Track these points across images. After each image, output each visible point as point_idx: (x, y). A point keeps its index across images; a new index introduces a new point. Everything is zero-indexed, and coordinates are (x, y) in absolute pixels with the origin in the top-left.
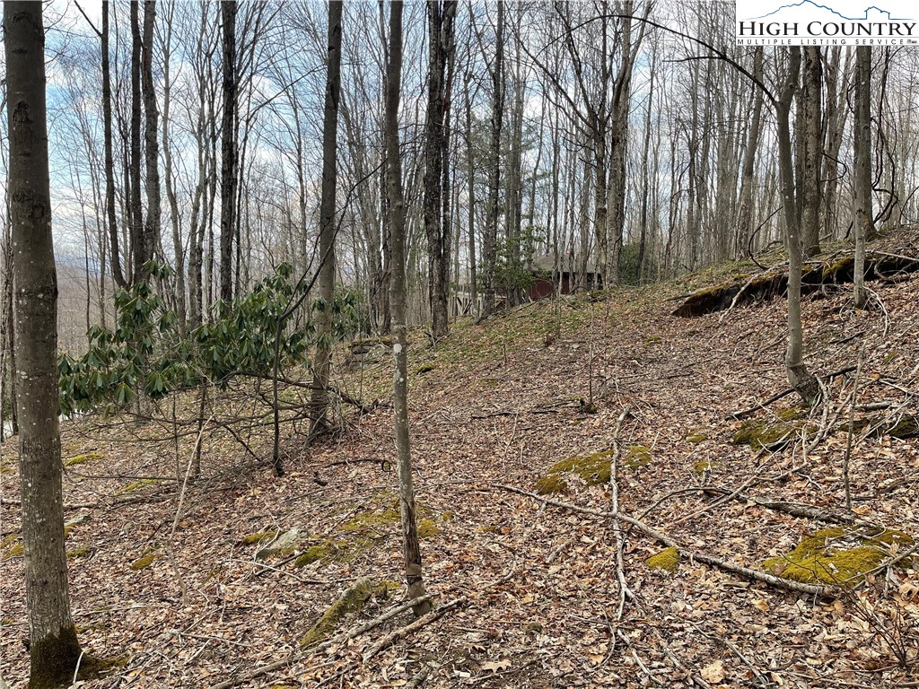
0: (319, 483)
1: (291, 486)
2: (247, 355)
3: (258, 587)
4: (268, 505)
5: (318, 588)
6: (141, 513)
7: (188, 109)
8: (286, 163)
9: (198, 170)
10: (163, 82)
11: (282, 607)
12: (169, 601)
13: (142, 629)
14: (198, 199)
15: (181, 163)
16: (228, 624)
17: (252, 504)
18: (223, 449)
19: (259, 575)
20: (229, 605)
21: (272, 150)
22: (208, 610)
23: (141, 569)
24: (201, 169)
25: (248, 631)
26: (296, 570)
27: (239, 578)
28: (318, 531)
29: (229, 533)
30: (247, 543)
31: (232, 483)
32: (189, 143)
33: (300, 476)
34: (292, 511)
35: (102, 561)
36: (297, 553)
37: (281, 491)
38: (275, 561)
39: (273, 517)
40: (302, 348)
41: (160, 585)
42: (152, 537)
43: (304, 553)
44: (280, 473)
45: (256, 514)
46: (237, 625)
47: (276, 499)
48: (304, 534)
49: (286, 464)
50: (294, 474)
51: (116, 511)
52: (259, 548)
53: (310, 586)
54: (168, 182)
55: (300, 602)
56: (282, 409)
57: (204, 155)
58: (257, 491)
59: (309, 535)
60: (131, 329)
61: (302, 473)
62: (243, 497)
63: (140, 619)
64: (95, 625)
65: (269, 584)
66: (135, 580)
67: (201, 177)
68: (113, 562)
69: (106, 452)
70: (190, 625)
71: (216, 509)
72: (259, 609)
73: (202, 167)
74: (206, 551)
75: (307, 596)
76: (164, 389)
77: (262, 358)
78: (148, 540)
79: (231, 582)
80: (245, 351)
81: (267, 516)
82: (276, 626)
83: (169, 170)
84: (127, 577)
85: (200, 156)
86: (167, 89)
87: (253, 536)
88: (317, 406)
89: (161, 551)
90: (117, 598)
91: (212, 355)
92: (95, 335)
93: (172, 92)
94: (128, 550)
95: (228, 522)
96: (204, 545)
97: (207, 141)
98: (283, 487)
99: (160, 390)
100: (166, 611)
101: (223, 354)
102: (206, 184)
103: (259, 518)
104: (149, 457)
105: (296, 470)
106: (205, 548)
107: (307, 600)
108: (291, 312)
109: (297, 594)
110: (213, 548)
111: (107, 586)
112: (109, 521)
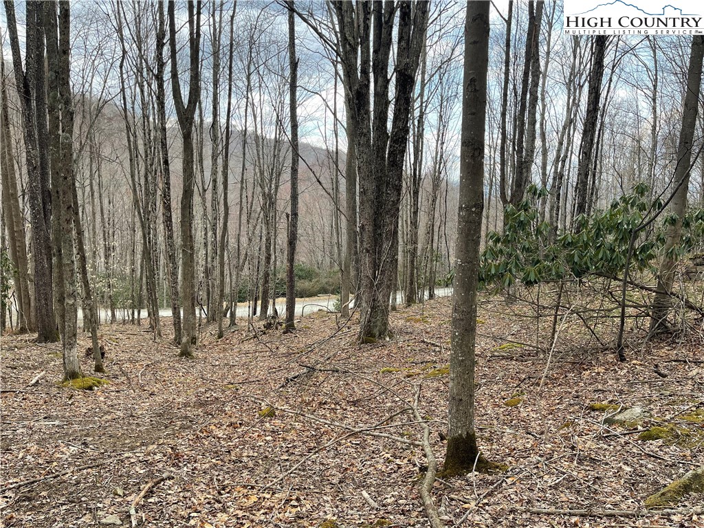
0: (660, 374)
1: (631, 371)
2: (602, 259)
3: (606, 446)
4: (610, 383)
5: (660, 463)
6: (510, 367)
7: (562, 66)
8: (641, 98)
9: (565, 113)
10: (546, 48)
11: (628, 469)
12: (533, 435)
13: (514, 449)
14: (563, 136)
15: (552, 109)
16: (582, 467)
17: (596, 379)
18: (571, 330)
19: (606, 437)
20: (582, 453)
21: (629, 88)
22: (565, 451)
23: (511, 406)
24: (567, 112)
25: (597, 478)
26: (639, 442)
27: (588, 434)
28: (659, 415)
29: (577, 397)
30: (593, 409)
31: (580, 359)
32: (560, 92)
33: (641, 365)
34: (633, 392)
35: (485, 394)
36: (640, 428)
37: (622, 374)
38: (619, 430)
39: (616, 393)
40: (651, 257)
41: (525, 422)
42: (518, 386)
43: (648, 430)
44: (622, 359)
45: (600, 387)
46: (589, 470)
47: (618, 379)
48: (646, 414)
49: (627, 352)
50: (635, 362)
51: (494, 361)
52: (605, 416)
53: (653, 459)
54: (542, 124)
55: (644, 469)
56: (628, 306)
57: (571, 101)
58: (601, 370)
59: (651, 416)
60: (515, 234)
61: (642, 363)
62: (589, 371)
63: (512, 442)
64: (483, 437)
65: (615, 447)
66: (507, 413)
67: (567, 118)
68: (492, 397)
69: (486, 320)
70: (551, 458)
71: (566, 376)
72: (607, 464)
73: (569, 110)
74: (558, 406)
75: (650, 466)
76: (535, 280)
77: (615, 263)
78: (516, 387)
79: (582, 435)
80: (600, 256)
81: (610, 391)
82: (622, 481)
83: (543, 115)
84: (502, 410)
85: (569, 101)
86: (548, 53)
87: (597, 404)
88: (659, 309)
89: (525, 397)
90: (495, 422)
91: (573, 257)
92: (491, 238)
93: (552, 55)
94: (502, 391)
95: (576, 388)
96: (558, 401)
97: (575, 89)
98: (625, 371)
99: (533, 280)
100: (531, 442)
101: (581, 257)
102: (571, 123)
103: (603, 391)
104: (515, 328)
105: (636, 359)
106: (558, 404)
107: (649, 470)
108: (644, 227)
109: (641, 462)
110: (564, 405)
111: (489, 412)
112: (489, 368)
